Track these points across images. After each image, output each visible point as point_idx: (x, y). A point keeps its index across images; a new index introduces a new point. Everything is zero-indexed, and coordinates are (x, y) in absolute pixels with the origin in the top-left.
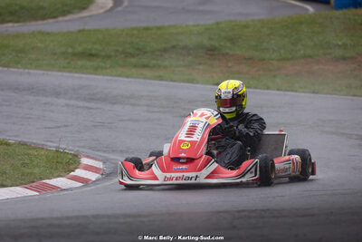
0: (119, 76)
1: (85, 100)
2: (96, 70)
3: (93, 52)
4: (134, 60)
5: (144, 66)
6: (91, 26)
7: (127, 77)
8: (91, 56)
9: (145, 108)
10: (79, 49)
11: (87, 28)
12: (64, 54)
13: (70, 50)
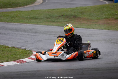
0: (45, 25)
1: (34, 33)
2: (37, 23)
3: (36, 17)
4: (49, 20)
5: (53, 22)
6: (36, 9)
7: (48, 25)
8: (36, 18)
9: (54, 35)
10: (32, 16)
11: (34, 9)
12: (27, 18)
13: (29, 17)
